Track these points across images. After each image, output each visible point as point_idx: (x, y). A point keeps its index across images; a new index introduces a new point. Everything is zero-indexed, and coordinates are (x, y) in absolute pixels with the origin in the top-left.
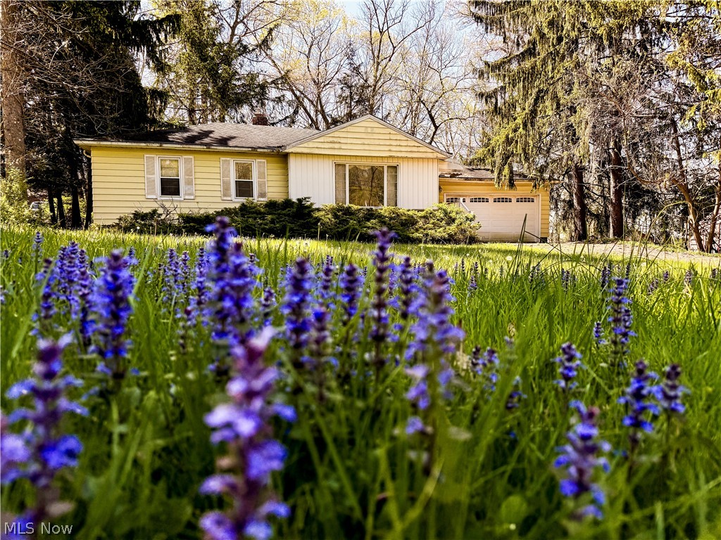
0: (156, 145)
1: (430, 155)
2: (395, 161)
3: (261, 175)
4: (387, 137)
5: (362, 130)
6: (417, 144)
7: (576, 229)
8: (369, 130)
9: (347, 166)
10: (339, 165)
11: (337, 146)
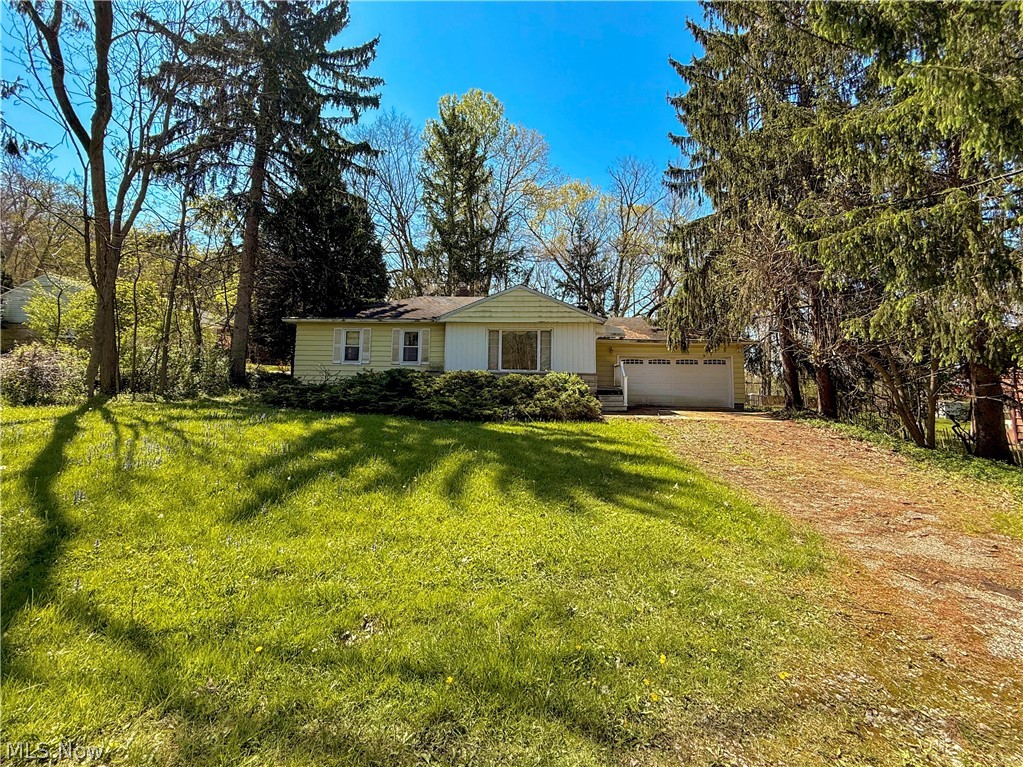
0: (340, 320)
1: (583, 320)
2: (549, 326)
3: (425, 342)
4: (538, 304)
5: (513, 299)
6: (568, 310)
7: (786, 394)
8: (520, 299)
9: (501, 332)
10: (493, 331)
11: (487, 315)
